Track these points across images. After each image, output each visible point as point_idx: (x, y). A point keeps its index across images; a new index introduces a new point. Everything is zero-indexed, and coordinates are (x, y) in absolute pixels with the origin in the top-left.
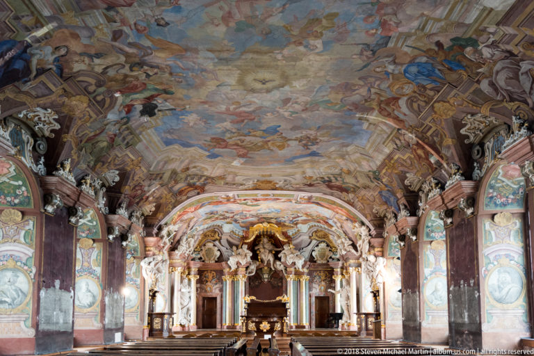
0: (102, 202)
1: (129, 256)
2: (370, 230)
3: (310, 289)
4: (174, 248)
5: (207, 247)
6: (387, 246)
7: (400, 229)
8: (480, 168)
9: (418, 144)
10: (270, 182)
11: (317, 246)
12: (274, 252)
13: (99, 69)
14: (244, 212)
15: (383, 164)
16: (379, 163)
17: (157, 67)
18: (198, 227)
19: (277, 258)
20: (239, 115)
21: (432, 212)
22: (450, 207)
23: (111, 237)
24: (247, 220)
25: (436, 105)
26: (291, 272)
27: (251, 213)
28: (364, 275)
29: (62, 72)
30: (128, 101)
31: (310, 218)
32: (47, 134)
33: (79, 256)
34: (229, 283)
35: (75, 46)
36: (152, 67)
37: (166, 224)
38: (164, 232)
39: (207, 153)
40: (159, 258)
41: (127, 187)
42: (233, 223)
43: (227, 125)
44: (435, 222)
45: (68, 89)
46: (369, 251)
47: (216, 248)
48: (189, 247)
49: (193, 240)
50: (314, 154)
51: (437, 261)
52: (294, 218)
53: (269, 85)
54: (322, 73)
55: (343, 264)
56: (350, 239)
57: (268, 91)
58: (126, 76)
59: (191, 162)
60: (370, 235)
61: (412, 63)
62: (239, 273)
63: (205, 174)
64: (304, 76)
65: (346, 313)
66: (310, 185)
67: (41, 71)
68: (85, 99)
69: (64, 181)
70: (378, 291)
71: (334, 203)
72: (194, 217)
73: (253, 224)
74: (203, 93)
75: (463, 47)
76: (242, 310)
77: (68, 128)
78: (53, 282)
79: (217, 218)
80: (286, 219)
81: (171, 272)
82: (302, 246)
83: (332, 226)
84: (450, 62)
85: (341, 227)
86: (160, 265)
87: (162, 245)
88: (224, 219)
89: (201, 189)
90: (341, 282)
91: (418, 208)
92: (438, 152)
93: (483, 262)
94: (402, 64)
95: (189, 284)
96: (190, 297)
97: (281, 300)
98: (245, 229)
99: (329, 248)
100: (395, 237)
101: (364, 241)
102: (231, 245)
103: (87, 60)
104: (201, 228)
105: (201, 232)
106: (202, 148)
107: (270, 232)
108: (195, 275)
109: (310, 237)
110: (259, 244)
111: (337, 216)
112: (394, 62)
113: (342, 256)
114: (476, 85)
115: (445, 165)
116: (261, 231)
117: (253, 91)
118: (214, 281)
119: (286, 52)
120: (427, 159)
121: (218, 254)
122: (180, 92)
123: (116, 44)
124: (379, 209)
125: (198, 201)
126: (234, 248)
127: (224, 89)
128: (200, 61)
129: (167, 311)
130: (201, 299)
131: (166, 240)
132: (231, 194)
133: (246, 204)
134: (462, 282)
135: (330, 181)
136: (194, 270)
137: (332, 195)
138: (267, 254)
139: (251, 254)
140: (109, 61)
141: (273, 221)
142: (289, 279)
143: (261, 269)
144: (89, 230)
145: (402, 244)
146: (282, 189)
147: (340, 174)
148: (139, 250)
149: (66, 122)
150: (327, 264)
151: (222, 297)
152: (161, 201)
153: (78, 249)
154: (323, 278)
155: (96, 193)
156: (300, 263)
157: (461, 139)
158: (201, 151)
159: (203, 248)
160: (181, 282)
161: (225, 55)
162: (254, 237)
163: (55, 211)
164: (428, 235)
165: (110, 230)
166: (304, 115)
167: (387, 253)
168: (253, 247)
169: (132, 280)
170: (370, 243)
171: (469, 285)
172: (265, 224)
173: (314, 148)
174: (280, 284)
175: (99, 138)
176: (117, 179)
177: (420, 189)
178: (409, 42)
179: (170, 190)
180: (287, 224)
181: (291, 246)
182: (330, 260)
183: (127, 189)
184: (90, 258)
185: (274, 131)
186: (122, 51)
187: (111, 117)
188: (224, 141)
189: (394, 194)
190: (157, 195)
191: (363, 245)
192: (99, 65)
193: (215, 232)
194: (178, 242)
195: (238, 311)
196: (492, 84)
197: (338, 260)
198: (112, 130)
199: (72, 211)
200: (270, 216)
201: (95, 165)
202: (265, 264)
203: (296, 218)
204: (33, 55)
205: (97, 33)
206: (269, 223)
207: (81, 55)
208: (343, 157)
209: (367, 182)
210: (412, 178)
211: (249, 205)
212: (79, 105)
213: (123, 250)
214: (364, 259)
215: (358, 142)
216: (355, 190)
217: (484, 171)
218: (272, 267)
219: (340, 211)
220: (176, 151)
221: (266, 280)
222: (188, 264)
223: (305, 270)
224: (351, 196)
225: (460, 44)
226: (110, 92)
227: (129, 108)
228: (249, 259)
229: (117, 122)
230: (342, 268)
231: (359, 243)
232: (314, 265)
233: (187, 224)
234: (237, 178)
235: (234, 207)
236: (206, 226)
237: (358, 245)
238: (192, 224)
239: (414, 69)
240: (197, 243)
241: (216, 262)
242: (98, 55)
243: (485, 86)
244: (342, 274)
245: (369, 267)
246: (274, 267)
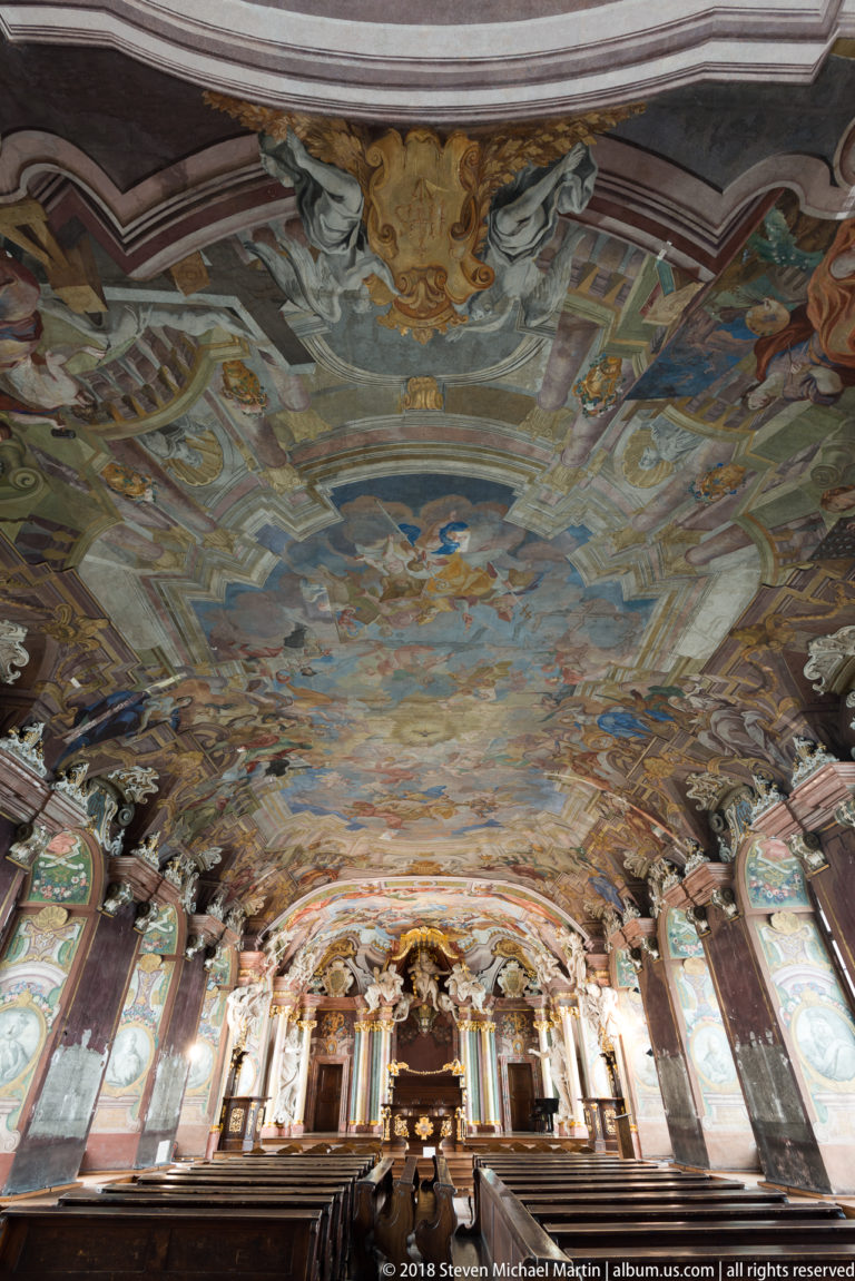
0: (190, 893)
1: (212, 985)
2: (583, 940)
3: (498, 1048)
4: (282, 971)
5: (334, 969)
6: (614, 968)
7: (629, 938)
8: (728, 845)
9: (632, 811)
10: (432, 863)
11: (505, 967)
12: (437, 978)
13: (224, 722)
14: (394, 910)
15: (589, 839)
16: (583, 837)
17: (296, 718)
18: (323, 935)
19: (443, 990)
20: (392, 773)
21: (674, 911)
22: (700, 903)
23: (190, 952)
24: (398, 922)
25: (646, 761)
26: (466, 1014)
27: (404, 910)
28: (584, 1022)
29: (179, 725)
30: (253, 758)
31: (491, 920)
32: (138, 799)
33: (134, 985)
34: (364, 1034)
35: (202, 697)
36: (289, 718)
37: (276, 930)
38: (272, 944)
39: (347, 823)
40: (258, 988)
41: (229, 872)
42: (377, 927)
43: (377, 785)
44: (681, 928)
45: (181, 743)
46: (587, 976)
47: (348, 971)
48: (307, 968)
49: (314, 957)
50: (492, 824)
51: (701, 995)
52: (466, 920)
53: (431, 738)
54: (497, 724)
55: (548, 1000)
56: (555, 956)
57: (430, 744)
58: (256, 728)
59: (324, 835)
60: (585, 948)
61: (606, 712)
62: (382, 1016)
63: (342, 851)
64: (474, 728)
65: (563, 1099)
66: (489, 868)
67: (153, 724)
68: (199, 756)
69: (143, 863)
70: (613, 1053)
71: (525, 896)
72: (319, 919)
73: (405, 930)
74: (349, 747)
75: (665, 697)
76: (384, 1093)
77: (168, 791)
78: (81, 1033)
79: (353, 920)
80: (455, 921)
81: (273, 1015)
82: (481, 968)
83: (524, 933)
84: (652, 712)
85: (539, 934)
86: (257, 1001)
87: (266, 965)
88: (363, 920)
89: (334, 875)
90: (549, 1033)
91: (651, 904)
92: (663, 823)
93: (776, 997)
94: (595, 715)
95: (300, 1039)
96: (298, 1065)
97: (450, 1071)
98: (393, 938)
99: (523, 972)
100: (624, 952)
101: (577, 959)
102: (371, 964)
103: (212, 711)
104: (328, 936)
105: (328, 943)
106: (339, 816)
107: (432, 943)
108: (310, 1019)
109: (492, 951)
110: (414, 963)
111: (531, 916)
112: (584, 712)
113: (546, 986)
114: (692, 739)
115: (677, 840)
116: (418, 940)
117: (411, 744)
118: (340, 1033)
119: (452, 701)
120: (650, 831)
121: (350, 981)
122: (319, 747)
123: (251, 694)
124: (593, 905)
125: (328, 893)
127: (375, 743)
128: (349, 711)
129: (256, 1093)
130: (316, 1067)
131: (273, 956)
132: (375, 882)
133: (396, 897)
134: (752, 1036)
135: (517, 863)
136: (310, 1011)
137: (521, 883)
138: (426, 981)
139: (402, 982)
140: (238, 712)
141: (436, 924)
142: (462, 1029)
143: (417, 1009)
144: (160, 940)
145: (638, 964)
146: (449, 875)
147: (530, 852)
148: (229, 974)
149: (166, 784)
150: (522, 1001)
151: (351, 1064)
152: (275, 893)
153: (136, 973)
154: (518, 1026)
155: (183, 882)
156: (479, 998)
157: (690, 805)
158: (338, 819)
159: (328, 970)
160: (288, 1034)
161: (378, 705)
162: (407, 951)
163: (118, 909)
164: (675, 950)
165: (190, 940)
166: (476, 774)
167: (616, 981)
168: (405, 968)
169: (208, 1030)
170: (586, 962)
171: (766, 1042)
172: (424, 930)
173: (492, 816)
174: (448, 1039)
175: (205, 804)
176: (218, 860)
177: (648, 876)
178: (599, 691)
179: (290, 876)
180: (456, 929)
181: (464, 967)
182: (527, 993)
183: (229, 876)
184: (149, 988)
185: (437, 793)
186: (256, 702)
187: (228, 776)
188: (371, 806)
189: (611, 883)
190: (269, 884)
191: (576, 965)
192: (225, 717)
193: (347, 943)
194: (291, 960)
195: (377, 1093)
196: (713, 737)
197: (540, 992)
198: (226, 792)
199: (141, 909)
200: (431, 916)
201: (192, 840)
202: (424, 1000)
203: (470, 919)
204: (148, 707)
205: (231, 683)
206: (430, 927)
207: (206, 706)
208: (531, 828)
209: (569, 864)
210: (633, 859)
211: (401, 899)
212: (190, 762)
213: (205, 973)
214: (580, 990)
215: (549, 808)
216: (554, 875)
217: (734, 848)
218: (435, 1005)
219: (534, 909)
220: (305, 820)
221: (425, 1030)
222: (302, 999)
224: (549, 885)
225: (661, 694)
226: (233, 747)
227: (253, 766)
228: (398, 991)
229: (234, 783)
230: (547, 1008)
231: (570, 963)
232: (502, 1002)
233: (307, 930)
234: (385, 858)
235: (379, 902)
236: (336, 933)
237: (568, 966)
238: (315, 929)
239: (610, 720)
240: (319, 961)
241: (346, 995)
242: (227, 707)
243: (703, 738)
244: (549, 1020)
245: (591, 1006)
246: (438, 1006)
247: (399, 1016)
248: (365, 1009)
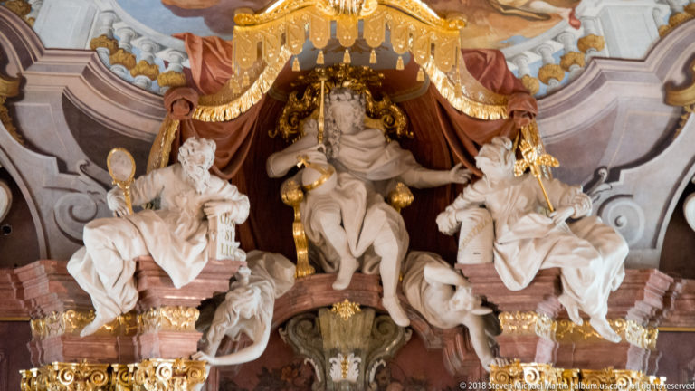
12: (405, 198)
26: (532, 341)
62: (150, 341)
82: (612, 158)
98: (198, 26)
102: (94, 136)
107: (384, 50)
109: (670, 90)
110: (297, 135)
116: (320, 41)
126: (120, 163)
139: (242, 210)
143: (312, 314)
156: (594, 279)
162: (265, 83)
181: (533, 155)
202: (343, 281)
218: (390, 303)
223: (636, 333)
246: (407, 308)
247: (227, 345)
248: (68, 317)
